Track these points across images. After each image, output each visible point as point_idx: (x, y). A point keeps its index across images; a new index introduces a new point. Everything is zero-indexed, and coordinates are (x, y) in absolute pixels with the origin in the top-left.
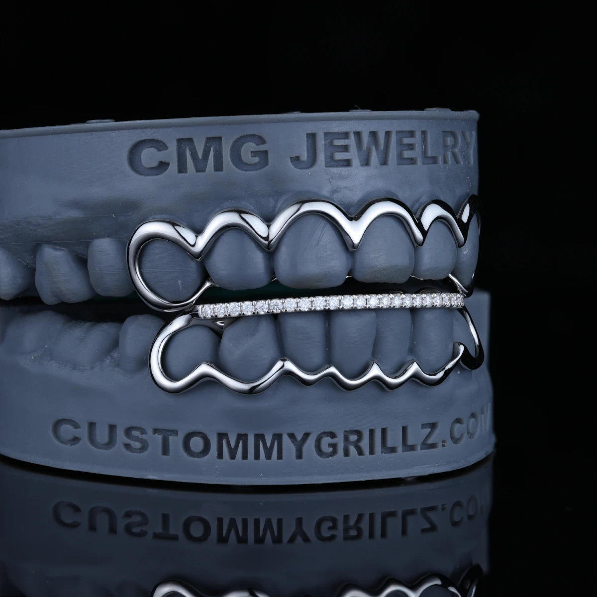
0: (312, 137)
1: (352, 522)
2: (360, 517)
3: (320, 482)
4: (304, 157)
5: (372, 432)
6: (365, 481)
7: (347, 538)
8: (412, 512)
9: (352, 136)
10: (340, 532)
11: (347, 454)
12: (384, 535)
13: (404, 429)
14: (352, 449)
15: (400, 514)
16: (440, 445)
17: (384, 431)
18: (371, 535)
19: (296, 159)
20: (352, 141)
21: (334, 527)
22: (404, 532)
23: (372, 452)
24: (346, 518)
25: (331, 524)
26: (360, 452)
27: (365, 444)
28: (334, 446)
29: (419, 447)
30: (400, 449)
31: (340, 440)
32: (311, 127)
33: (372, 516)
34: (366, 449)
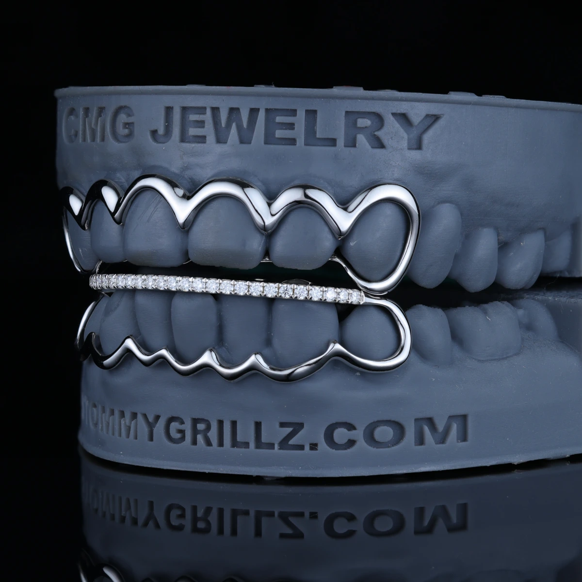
0: (169, 110)
1: (200, 514)
2: (208, 510)
3: (165, 468)
4: (161, 131)
5: (221, 423)
6: (209, 473)
7: (195, 530)
8: (271, 514)
9: (209, 112)
10: (187, 522)
11: (194, 442)
12: (234, 532)
13: (258, 425)
14: (200, 438)
15: (252, 513)
16: (307, 448)
17: (234, 424)
18: (221, 531)
19: (154, 133)
20: (208, 116)
21: (182, 516)
22: (258, 533)
23: (221, 444)
24: (194, 509)
25: (179, 512)
26: (209, 443)
27: (213, 434)
28: (182, 432)
29: (276, 446)
30: (252, 445)
31: (188, 427)
32: (168, 101)
33: (221, 512)
34: (214, 440)
